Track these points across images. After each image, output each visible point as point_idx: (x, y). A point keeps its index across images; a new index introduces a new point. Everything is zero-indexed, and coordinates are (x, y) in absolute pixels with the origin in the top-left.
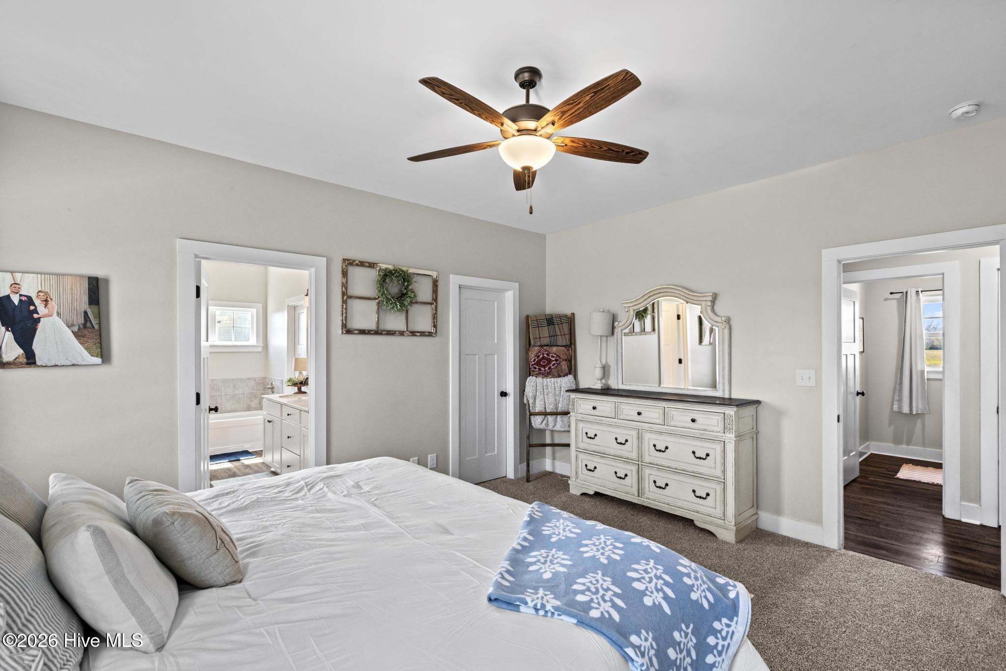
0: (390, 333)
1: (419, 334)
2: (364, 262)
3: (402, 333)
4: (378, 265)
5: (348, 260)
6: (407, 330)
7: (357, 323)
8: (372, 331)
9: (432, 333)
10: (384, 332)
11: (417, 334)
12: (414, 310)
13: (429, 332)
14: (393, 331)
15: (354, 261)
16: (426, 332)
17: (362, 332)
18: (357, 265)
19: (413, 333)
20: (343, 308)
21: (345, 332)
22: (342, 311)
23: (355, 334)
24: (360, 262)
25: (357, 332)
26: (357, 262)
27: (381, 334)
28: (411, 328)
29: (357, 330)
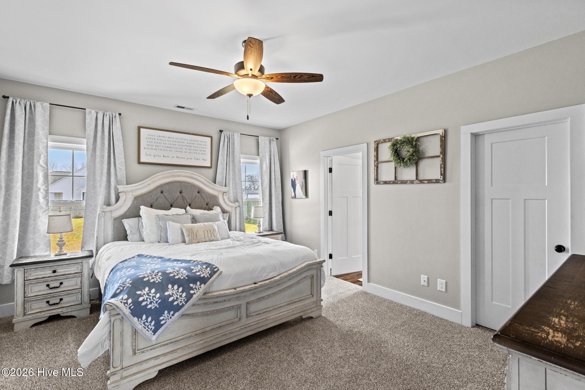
0: (404, 182)
1: (426, 182)
2: (386, 139)
3: (412, 182)
4: (394, 138)
5: (377, 141)
6: (417, 179)
7: (383, 177)
8: (391, 181)
9: (439, 180)
10: (399, 182)
11: (425, 182)
12: (423, 164)
13: (436, 180)
14: (405, 181)
15: (380, 140)
16: (434, 180)
17: (385, 183)
18: (382, 142)
19: (422, 182)
20: (375, 169)
21: (376, 183)
22: (374, 171)
23: (381, 184)
24: (383, 140)
25: (382, 183)
26: (381, 141)
27: (397, 183)
28: (421, 177)
29: (382, 182)
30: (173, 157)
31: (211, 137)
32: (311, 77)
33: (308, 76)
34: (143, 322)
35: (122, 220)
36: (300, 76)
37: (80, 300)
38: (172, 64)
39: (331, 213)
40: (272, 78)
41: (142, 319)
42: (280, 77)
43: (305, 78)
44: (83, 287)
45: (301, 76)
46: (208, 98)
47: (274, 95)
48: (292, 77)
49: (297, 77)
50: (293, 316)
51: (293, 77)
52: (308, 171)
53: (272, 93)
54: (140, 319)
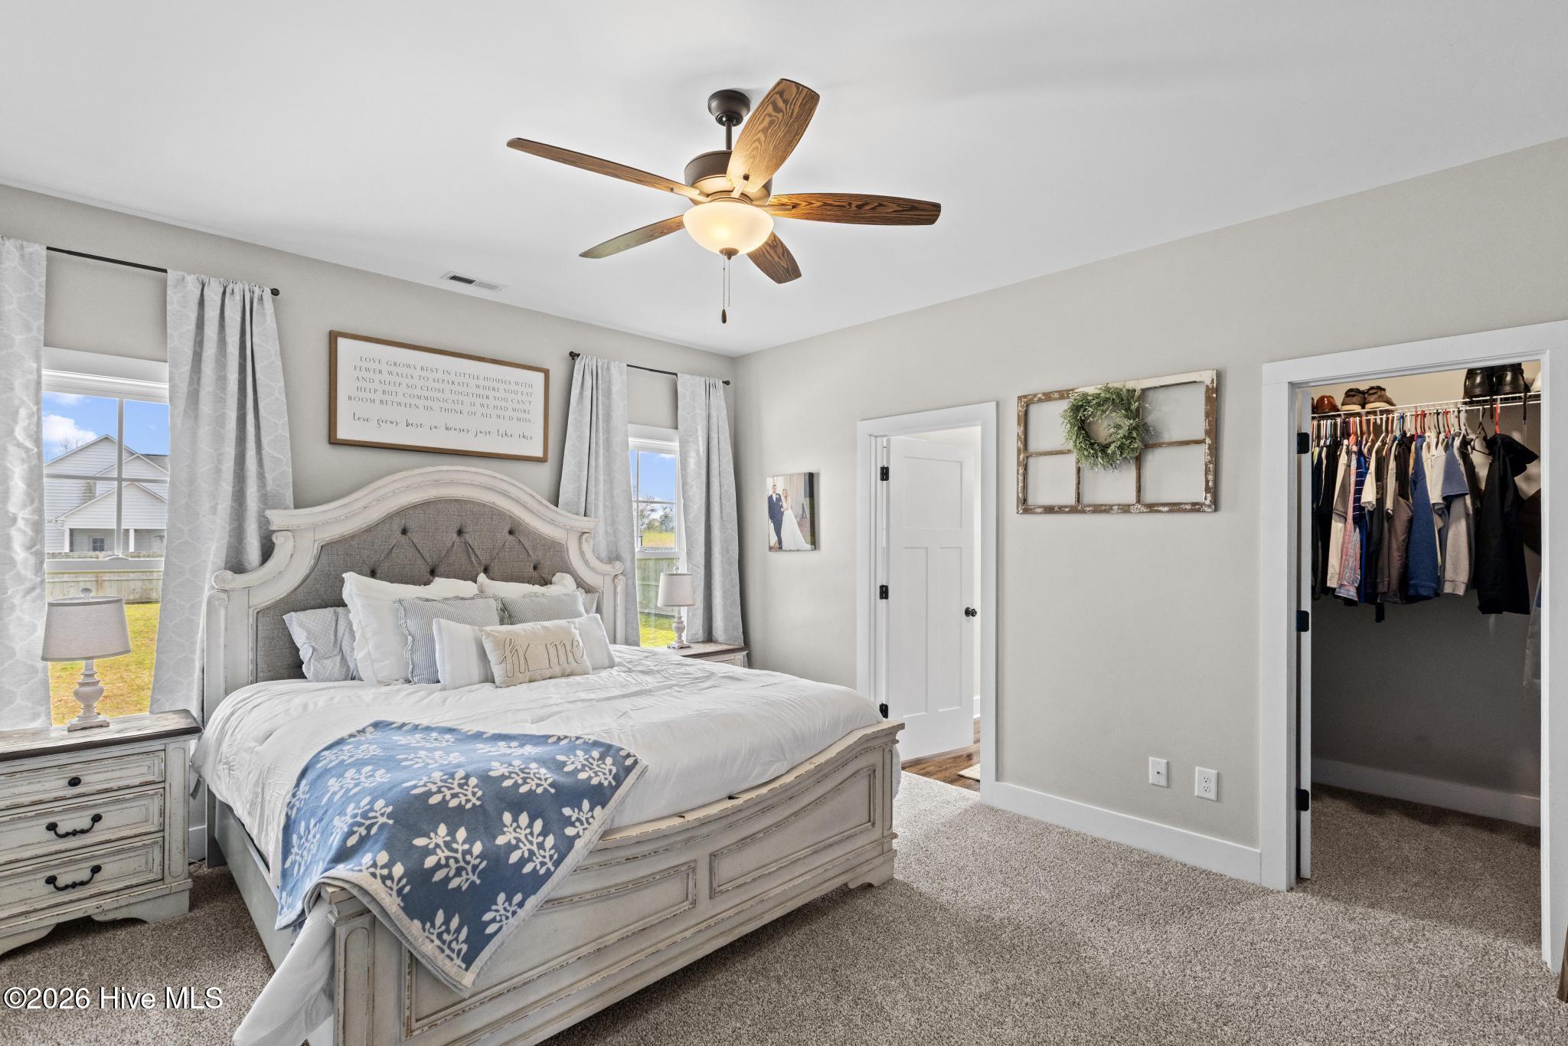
0: (1100, 509)
1: (1166, 509)
2: (1050, 393)
3: (1125, 509)
4: (1076, 391)
5: (1025, 397)
6: (1138, 501)
7: (1040, 496)
8: (1066, 507)
9: (1202, 505)
10: (1088, 509)
11: (1161, 508)
12: (1155, 460)
13: (1194, 504)
14: (1106, 505)
15: (1035, 395)
16: (1187, 504)
17: (1049, 510)
18: (1040, 400)
19: (1152, 508)
20: (1018, 473)
21: (1021, 511)
22: (1018, 479)
23: (1037, 513)
24: (1044, 394)
25: (1039, 510)
26: (1039, 396)
27: (1083, 512)
28: (1149, 497)
29: (1040, 507)
30: (436, 427)
31: (546, 372)
32: (907, 210)
33: (899, 205)
34: (436, 932)
35: (284, 617)
36: (877, 204)
37: (157, 868)
38: (518, 144)
39: (884, 592)
40: (794, 206)
41: (433, 926)
42: (819, 204)
43: (887, 213)
44: (167, 827)
45: (880, 205)
46: (585, 255)
47: (779, 257)
48: (853, 206)
49: (868, 207)
50: (827, 884)
51: (857, 206)
52: (818, 474)
53: (775, 251)
54: (428, 925)
